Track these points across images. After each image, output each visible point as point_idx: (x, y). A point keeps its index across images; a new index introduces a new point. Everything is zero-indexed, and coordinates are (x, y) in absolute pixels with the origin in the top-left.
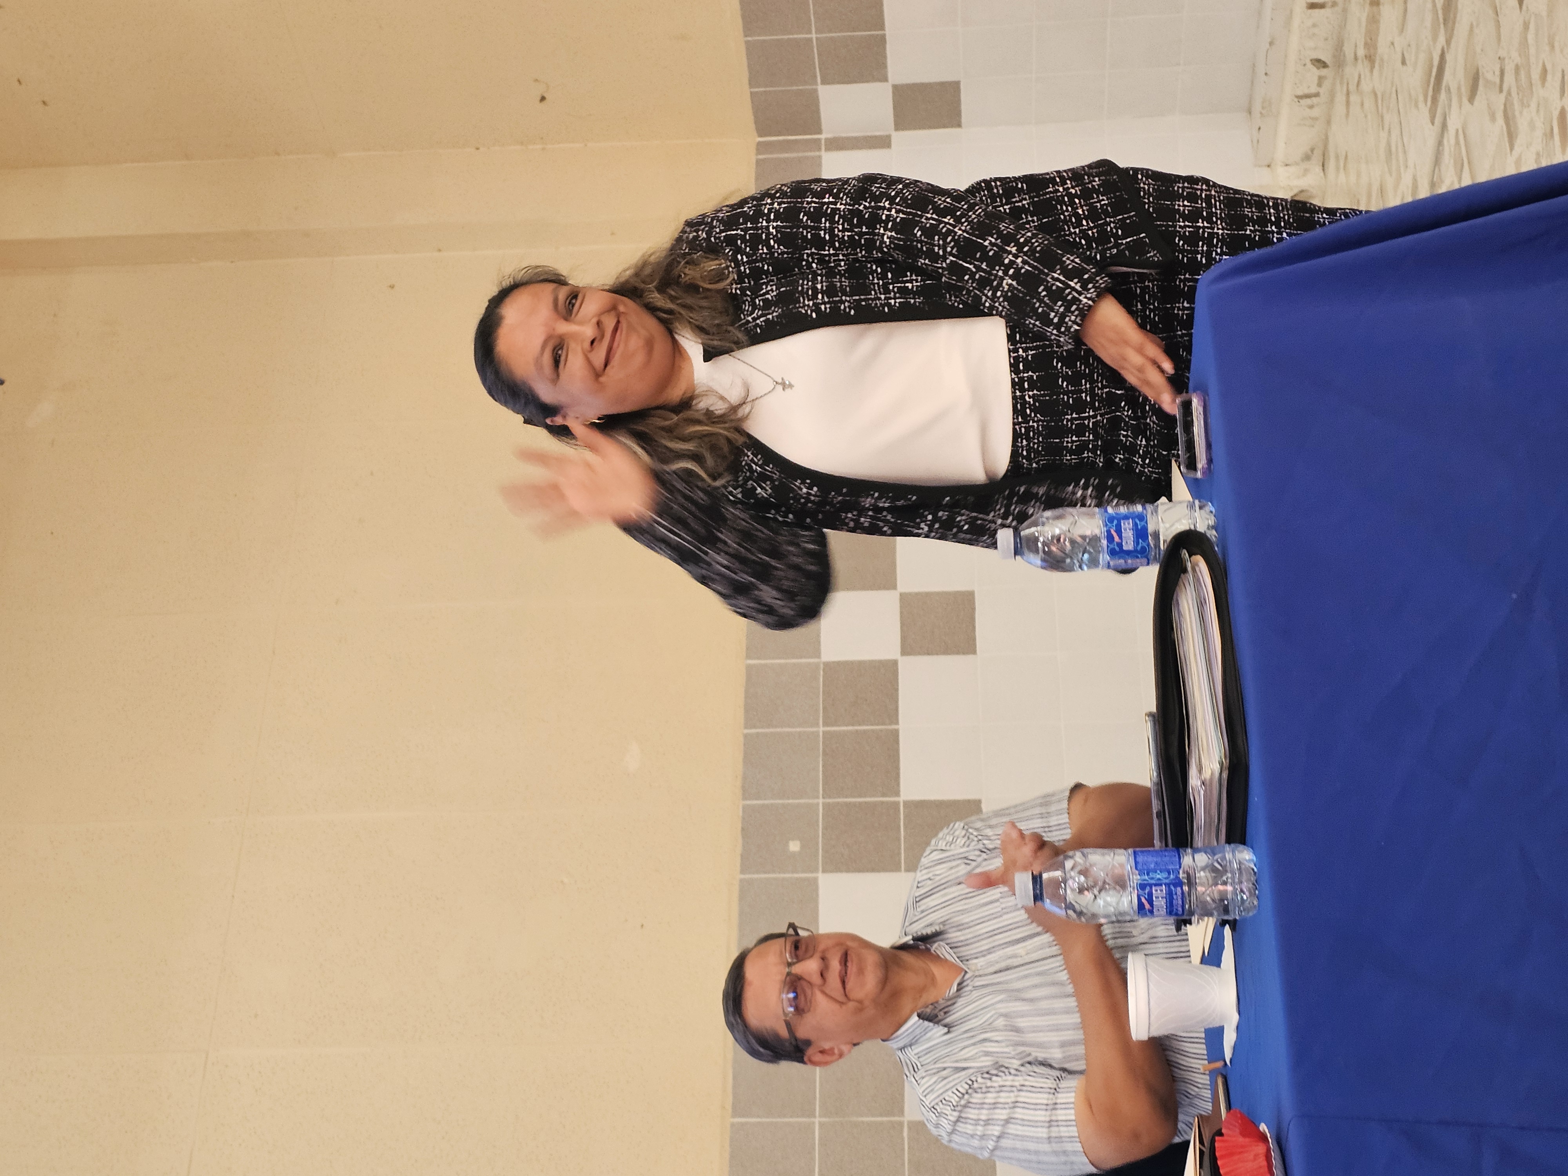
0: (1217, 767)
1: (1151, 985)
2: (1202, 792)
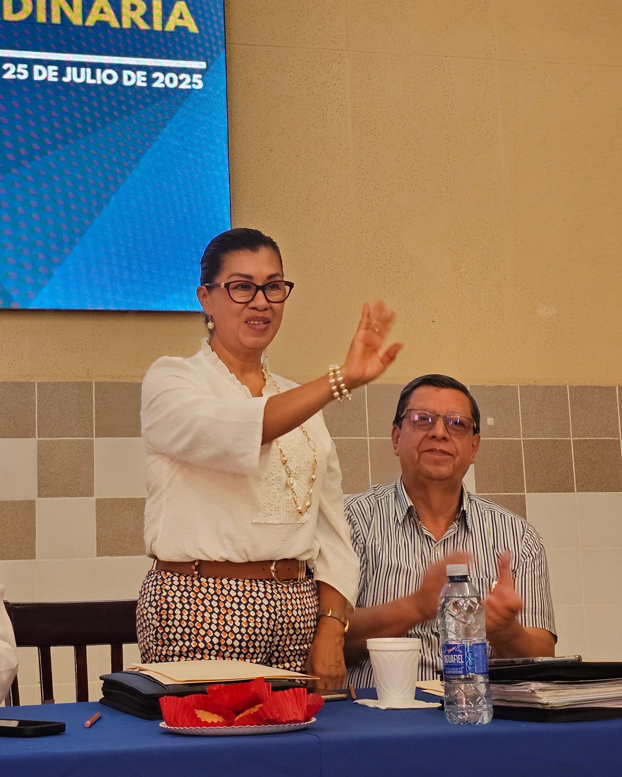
0: (544, 701)
1: (401, 653)
2: (527, 691)
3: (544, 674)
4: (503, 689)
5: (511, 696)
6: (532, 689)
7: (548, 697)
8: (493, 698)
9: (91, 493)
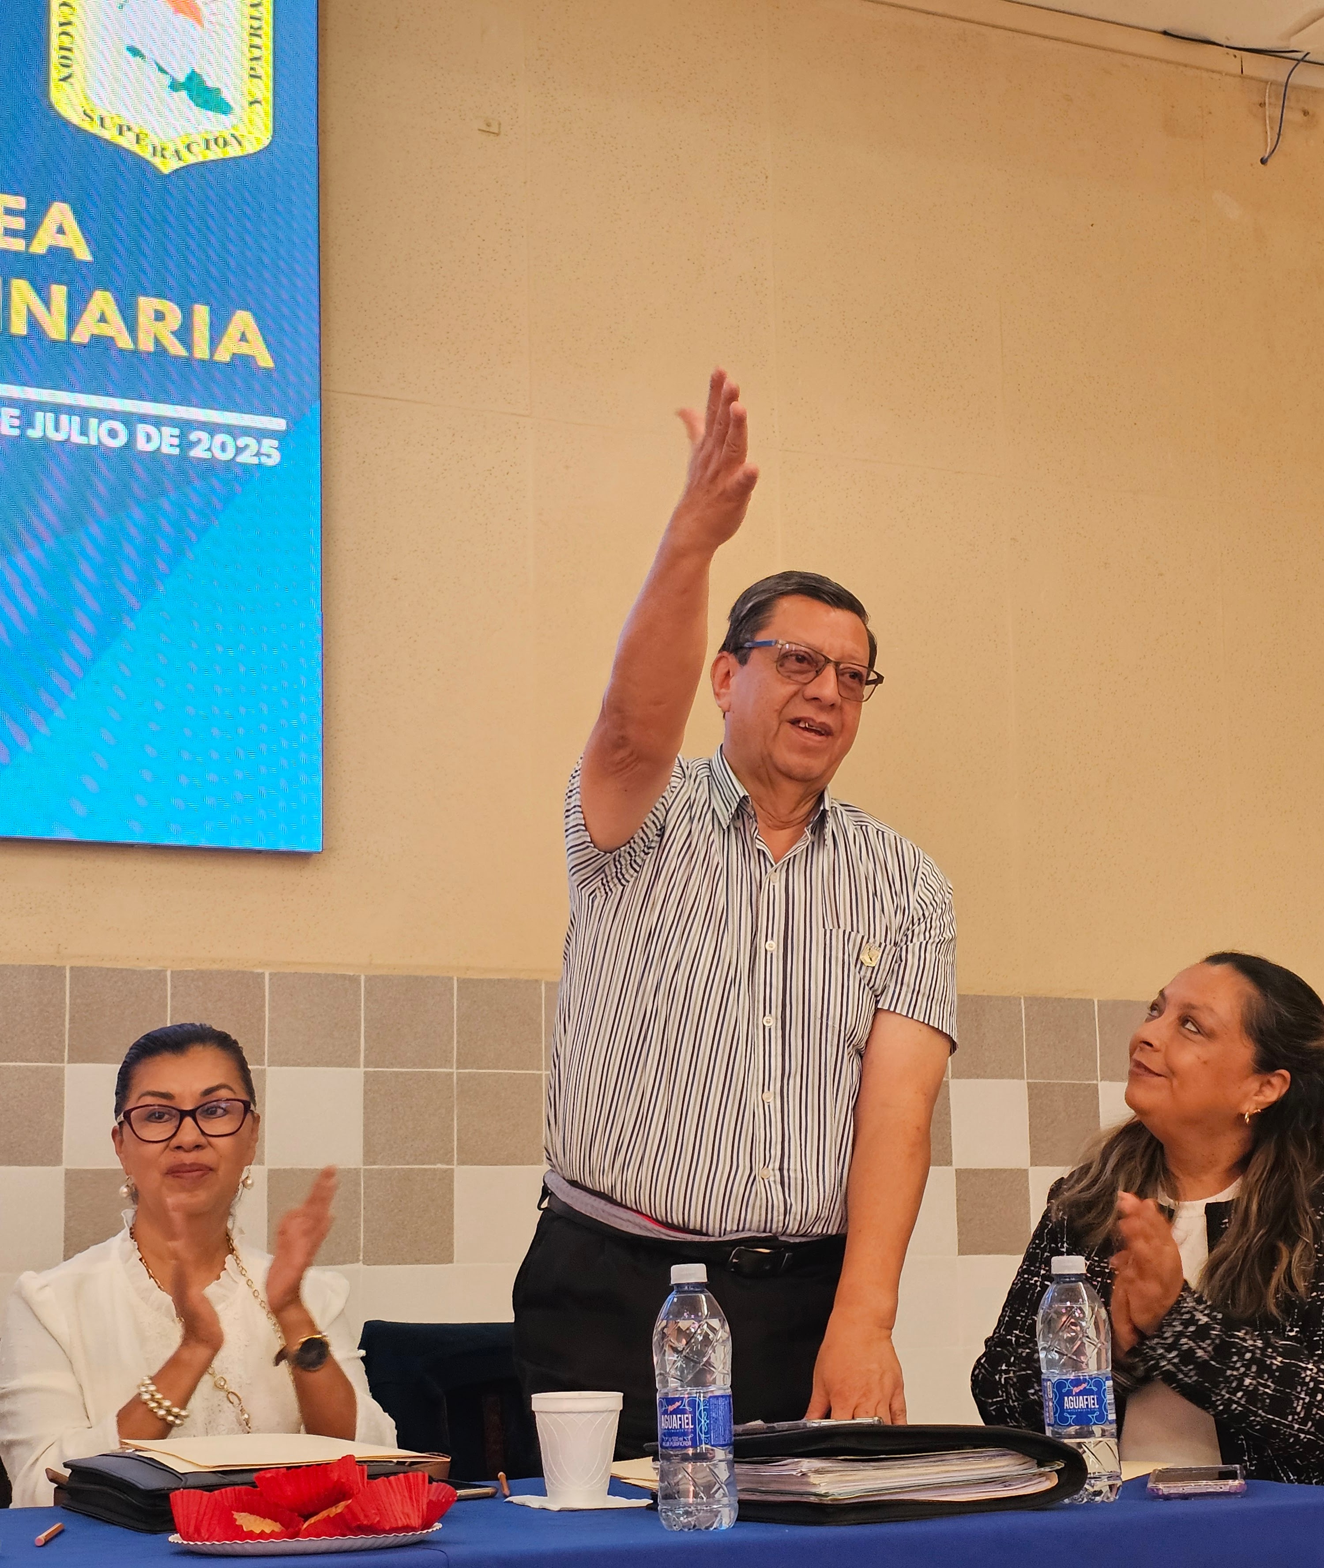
0: (822, 1490)
1: (590, 1415)
2: (794, 1473)
3: (823, 1446)
4: (756, 1472)
5: (769, 1482)
6: (803, 1470)
7: (828, 1483)
8: (739, 1488)
9: (56, 1160)
